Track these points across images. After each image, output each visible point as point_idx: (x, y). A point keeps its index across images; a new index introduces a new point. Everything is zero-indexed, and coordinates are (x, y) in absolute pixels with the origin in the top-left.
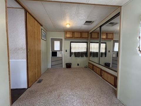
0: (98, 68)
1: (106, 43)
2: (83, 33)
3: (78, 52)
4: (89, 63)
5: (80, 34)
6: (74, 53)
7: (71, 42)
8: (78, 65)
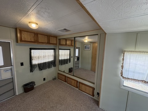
0: (73, 81)
1: (70, 49)
2: (50, 37)
3: (44, 62)
4: (58, 73)
5: (46, 38)
6: (37, 66)
7: (31, 49)
8: (44, 79)
